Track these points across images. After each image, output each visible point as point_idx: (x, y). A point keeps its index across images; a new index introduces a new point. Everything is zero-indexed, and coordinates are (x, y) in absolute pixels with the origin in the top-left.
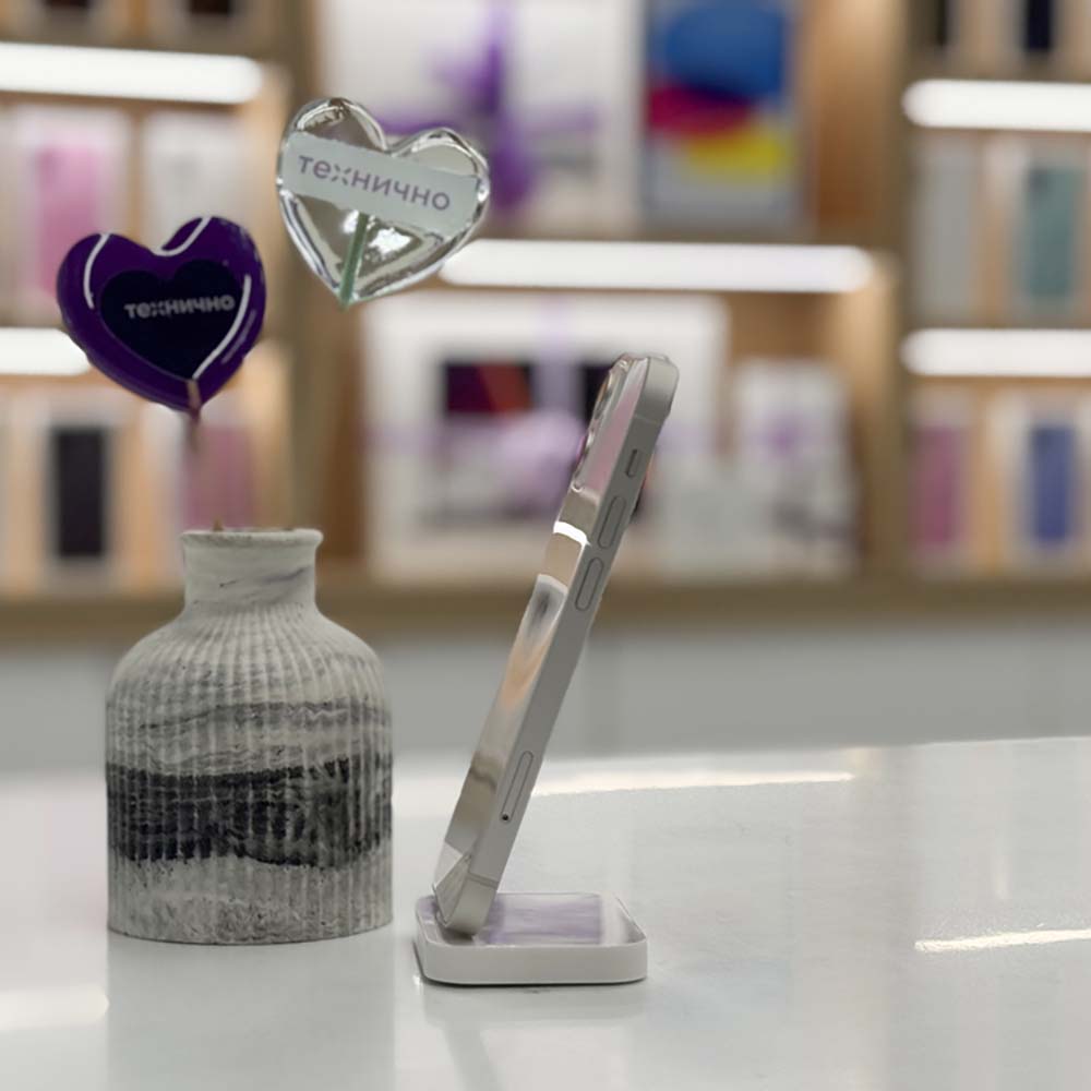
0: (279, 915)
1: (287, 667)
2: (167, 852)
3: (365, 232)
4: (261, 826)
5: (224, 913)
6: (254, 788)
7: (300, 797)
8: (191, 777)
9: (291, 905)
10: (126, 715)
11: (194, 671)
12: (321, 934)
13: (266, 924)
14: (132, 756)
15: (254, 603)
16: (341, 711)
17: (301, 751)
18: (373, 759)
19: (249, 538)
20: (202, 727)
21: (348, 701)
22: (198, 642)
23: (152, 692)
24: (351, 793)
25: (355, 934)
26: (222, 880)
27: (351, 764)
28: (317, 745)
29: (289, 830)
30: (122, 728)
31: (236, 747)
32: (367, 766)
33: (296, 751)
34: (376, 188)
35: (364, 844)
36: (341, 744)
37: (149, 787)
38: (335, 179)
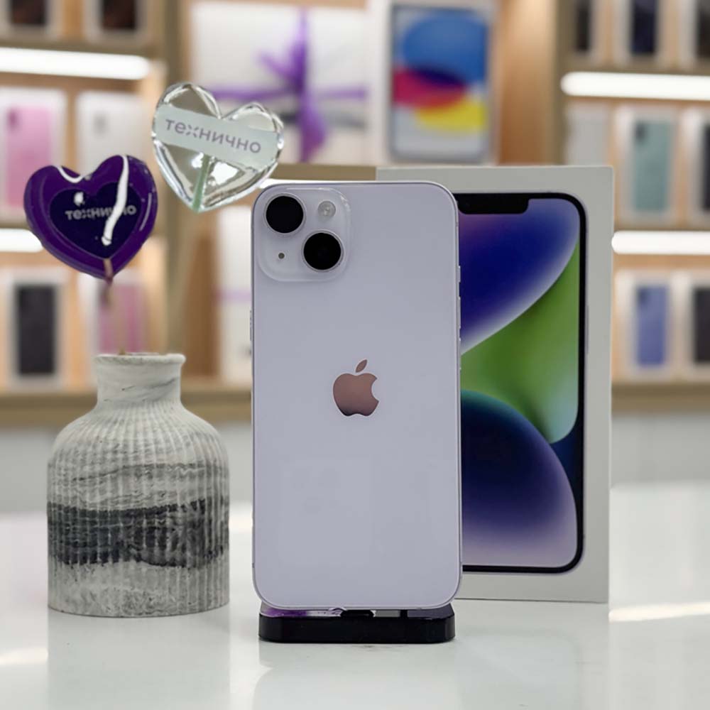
0: (163, 599)
1: (167, 441)
2: (91, 559)
3: (208, 166)
4: (151, 542)
5: (128, 597)
6: (147, 518)
7: (175, 524)
8: (106, 511)
9: (170, 592)
10: (63, 472)
11: (108, 444)
12: (188, 610)
13: (154, 604)
14: (67, 498)
15: (144, 400)
16: (201, 469)
17: (176, 494)
18: (219, 499)
19: (141, 359)
20: (114, 480)
21: (204, 463)
22: (109, 425)
23: (80, 457)
24: (206, 521)
25: (208, 610)
26: (127, 576)
27: (206, 502)
28: (186, 491)
29: (169, 544)
30: (60, 480)
31: (136, 492)
32: (216, 504)
33: (173, 494)
34: (214, 139)
35: (214, 553)
36: (201, 489)
37: (78, 517)
38: (188, 133)
